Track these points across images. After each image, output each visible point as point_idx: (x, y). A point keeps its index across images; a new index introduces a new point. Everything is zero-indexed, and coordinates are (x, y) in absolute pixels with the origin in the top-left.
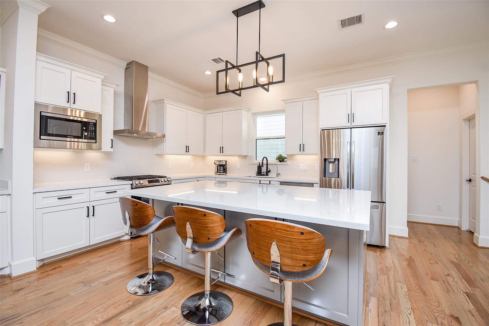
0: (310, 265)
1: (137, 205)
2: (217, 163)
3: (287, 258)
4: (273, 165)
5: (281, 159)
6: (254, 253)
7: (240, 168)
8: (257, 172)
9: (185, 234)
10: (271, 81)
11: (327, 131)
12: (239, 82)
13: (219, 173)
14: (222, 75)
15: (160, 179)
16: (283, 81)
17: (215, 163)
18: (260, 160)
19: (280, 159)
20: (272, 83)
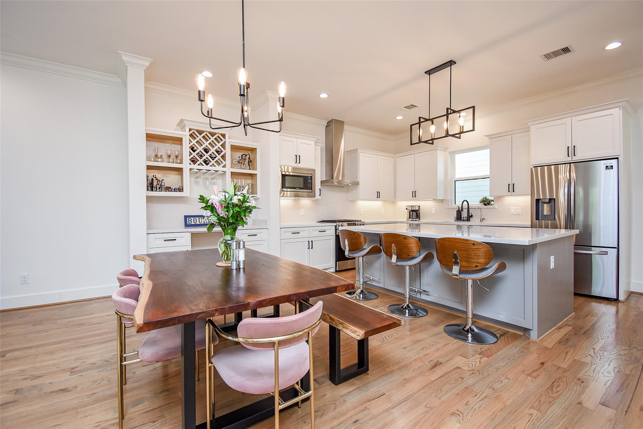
0: (480, 266)
1: (354, 234)
2: (409, 209)
3: (465, 261)
4: (475, 209)
5: (486, 202)
6: (441, 262)
7: (435, 213)
8: (456, 217)
9: (391, 253)
10: (462, 131)
11: (540, 169)
12: (432, 134)
13: (411, 219)
14: (416, 127)
15: (356, 222)
16: (473, 130)
17: (407, 209)
18: (459, 204)
19: (484, 202)
20: (463, 132)
